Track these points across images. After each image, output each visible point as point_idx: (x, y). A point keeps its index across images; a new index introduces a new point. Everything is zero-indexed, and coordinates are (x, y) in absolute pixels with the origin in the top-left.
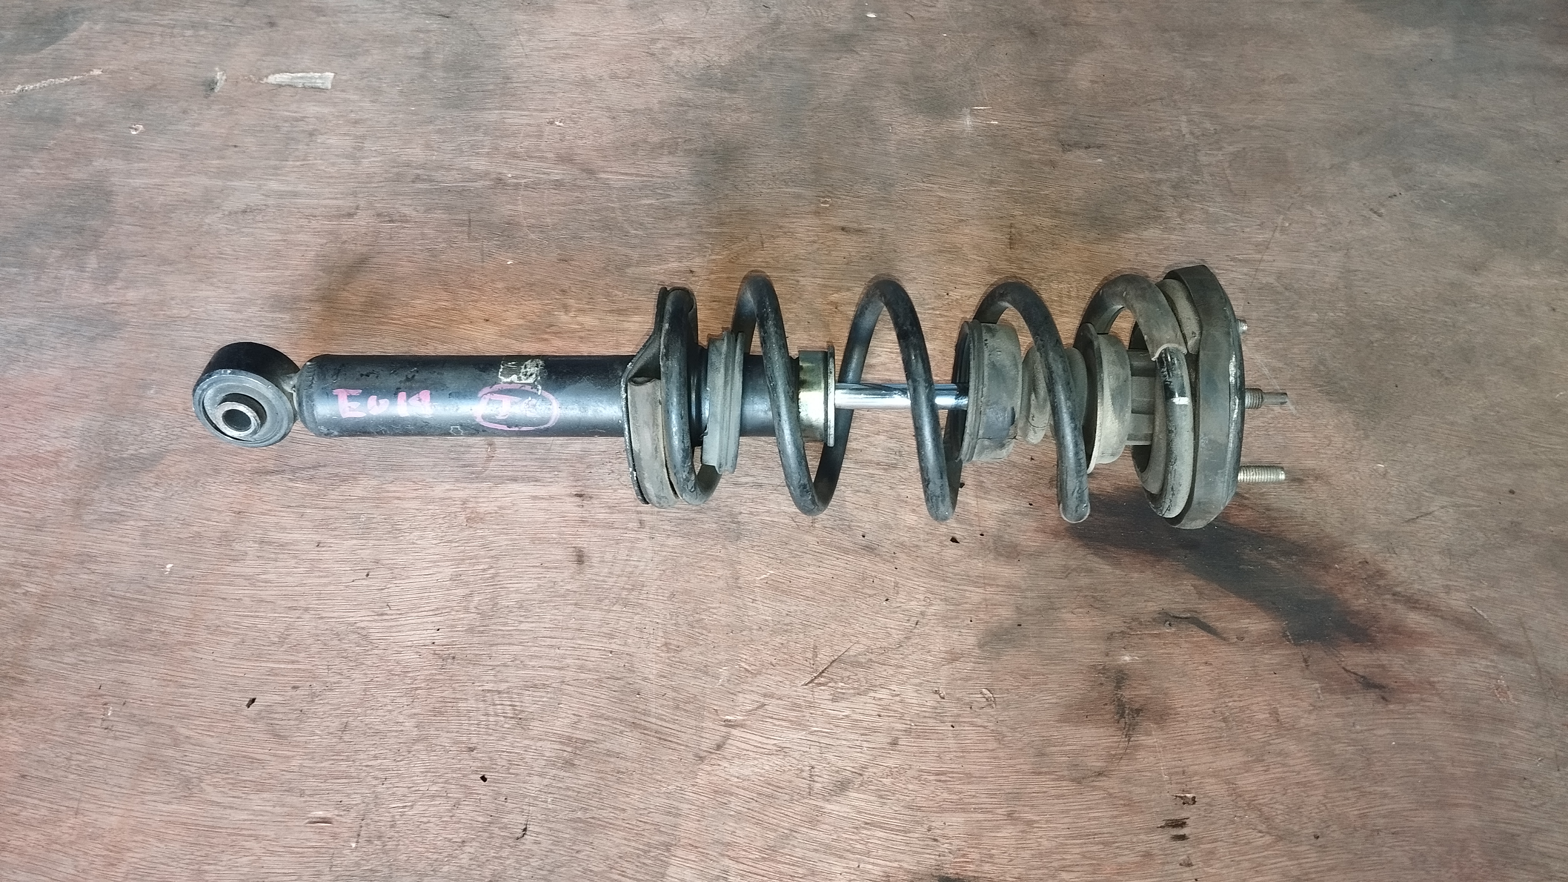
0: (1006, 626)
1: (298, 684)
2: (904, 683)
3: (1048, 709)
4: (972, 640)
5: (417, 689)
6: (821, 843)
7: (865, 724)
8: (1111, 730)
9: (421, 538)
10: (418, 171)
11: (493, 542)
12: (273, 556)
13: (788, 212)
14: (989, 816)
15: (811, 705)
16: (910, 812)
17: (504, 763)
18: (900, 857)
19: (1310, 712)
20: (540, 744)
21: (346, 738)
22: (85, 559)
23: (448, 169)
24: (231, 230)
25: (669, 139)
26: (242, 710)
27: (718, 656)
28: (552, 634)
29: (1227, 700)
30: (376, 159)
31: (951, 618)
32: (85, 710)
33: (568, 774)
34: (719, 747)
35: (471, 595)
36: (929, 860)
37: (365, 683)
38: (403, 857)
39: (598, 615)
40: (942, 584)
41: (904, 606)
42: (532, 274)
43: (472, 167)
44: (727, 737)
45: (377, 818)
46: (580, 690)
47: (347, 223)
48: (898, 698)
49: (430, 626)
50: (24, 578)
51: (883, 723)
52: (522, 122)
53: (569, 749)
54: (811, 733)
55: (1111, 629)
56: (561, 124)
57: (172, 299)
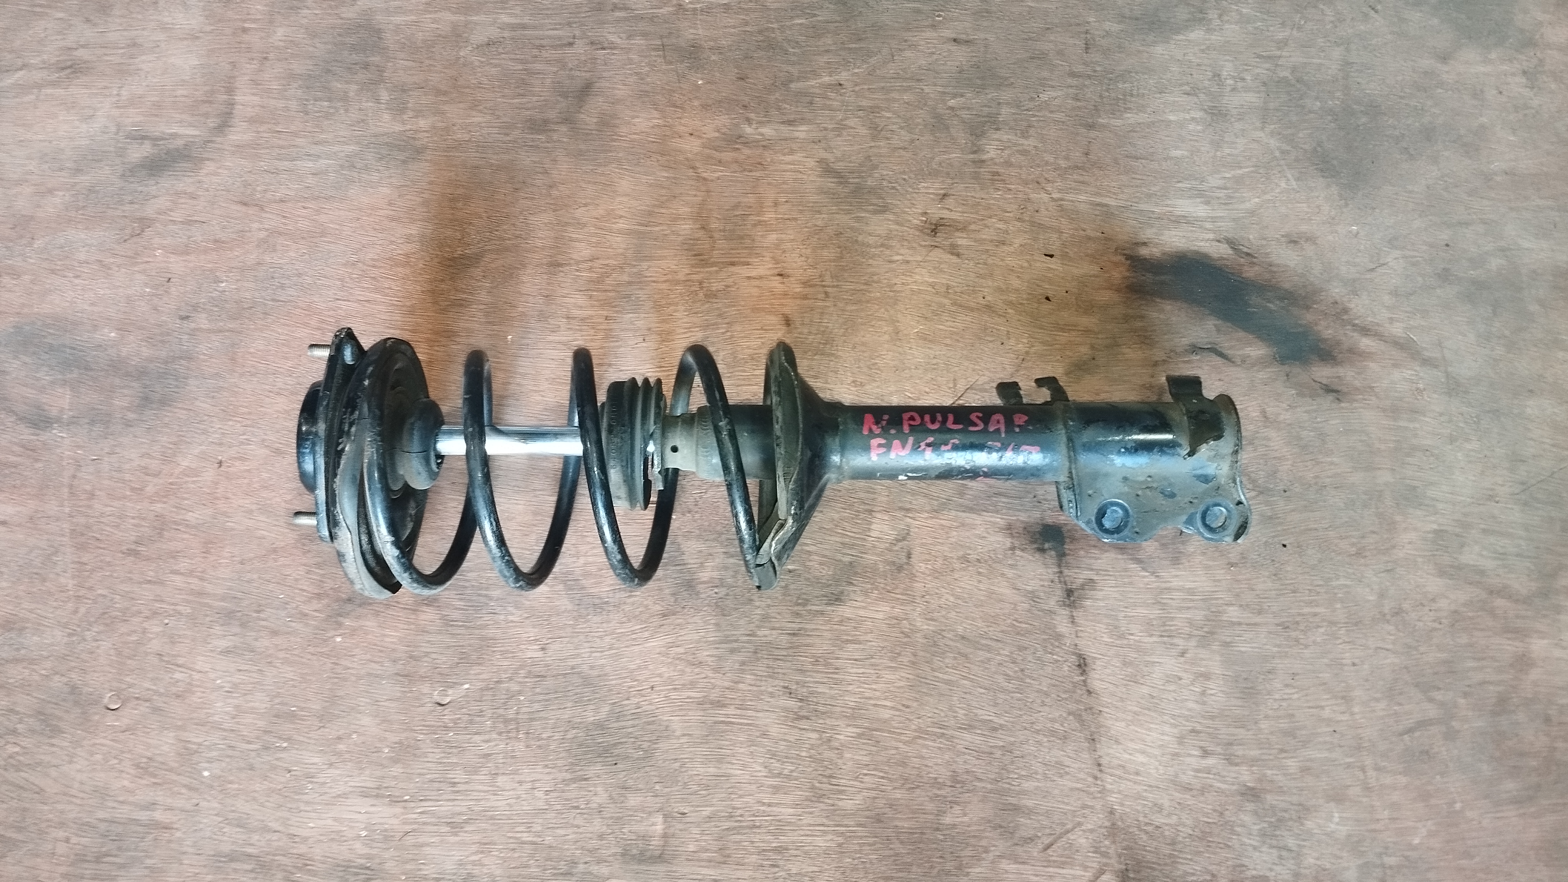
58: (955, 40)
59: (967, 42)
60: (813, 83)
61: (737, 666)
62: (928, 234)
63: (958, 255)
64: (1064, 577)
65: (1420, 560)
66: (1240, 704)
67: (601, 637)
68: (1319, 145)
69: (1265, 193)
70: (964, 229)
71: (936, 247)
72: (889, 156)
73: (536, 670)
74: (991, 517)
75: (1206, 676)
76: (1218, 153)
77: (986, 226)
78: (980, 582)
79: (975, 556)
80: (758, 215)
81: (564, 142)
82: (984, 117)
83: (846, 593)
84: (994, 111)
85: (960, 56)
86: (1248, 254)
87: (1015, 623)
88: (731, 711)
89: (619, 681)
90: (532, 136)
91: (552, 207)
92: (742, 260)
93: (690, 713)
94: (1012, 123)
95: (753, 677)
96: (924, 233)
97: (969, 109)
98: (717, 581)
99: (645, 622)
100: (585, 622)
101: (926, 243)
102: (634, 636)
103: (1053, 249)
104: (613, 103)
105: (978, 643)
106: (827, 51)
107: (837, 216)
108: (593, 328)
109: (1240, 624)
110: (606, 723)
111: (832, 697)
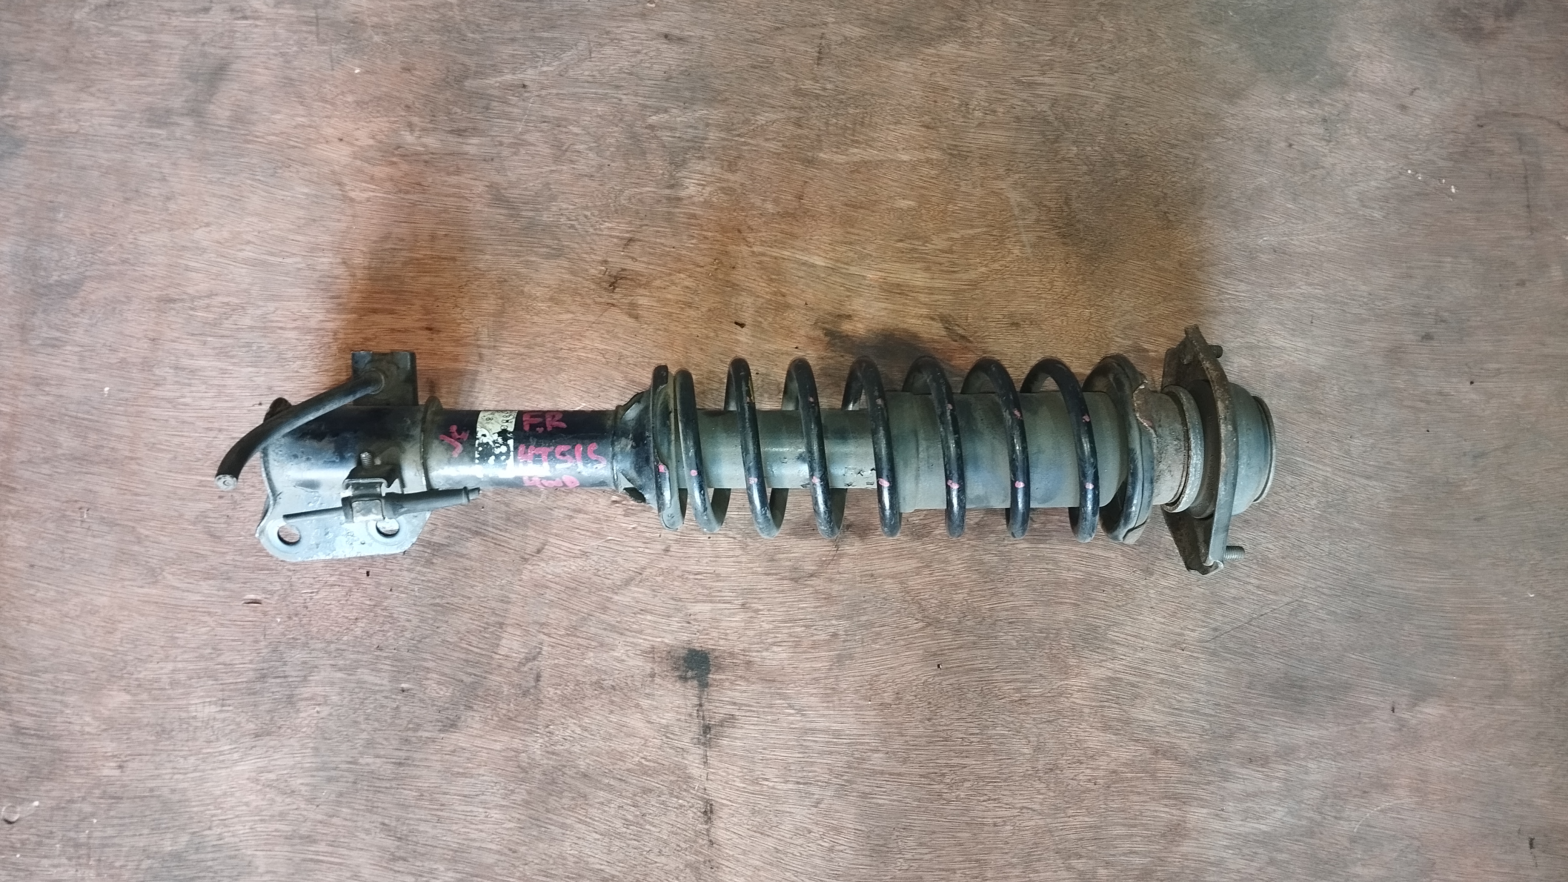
58: (666, 36)
59: (680, 39)
60: (492, 81)
61: (333, 797)
62: (605, 289)
63: (636, 317)
64: (703, 711)
65: (1086, 710)
66: (869, 863)
67: (185, 758)
68: (1066, 203)
69: (994, 261)
70: (647, 285)
71: (613, 305)
72: (572, 185)
73: (111, 790)
74: (634, 637)
75: (838, 830)
76: (950, 206)
77: (674, 284)
78: (611, 712)
79: (611, 683)
80: (410, 250)
81: (187, 141)
82: (687, 141)
83: (463, 718)
84: (700, 133)
85: (671, 55)
86: (963, 337)
87: (643, 761)
88: (322, 847)
89: (202, 809)
90: (150, 131)
91: (168, 225)
92: (387, 306)
93: (277, 848)
94: (720, 151)
95: (349, 811)
96: (601, 287)
97: (672, 129)
98: (320, 700)
99: (236, 742)
100: (167, 739)
101: (602, 300)
102: (221, 758)
103: (747, 317)
104: (250, 92)
105: (600, 782)
106: (513, 40)
107: (503, 258)
108: (205, 383)
109: (882, 773)
110: (185, 854)
111: (434, 837)
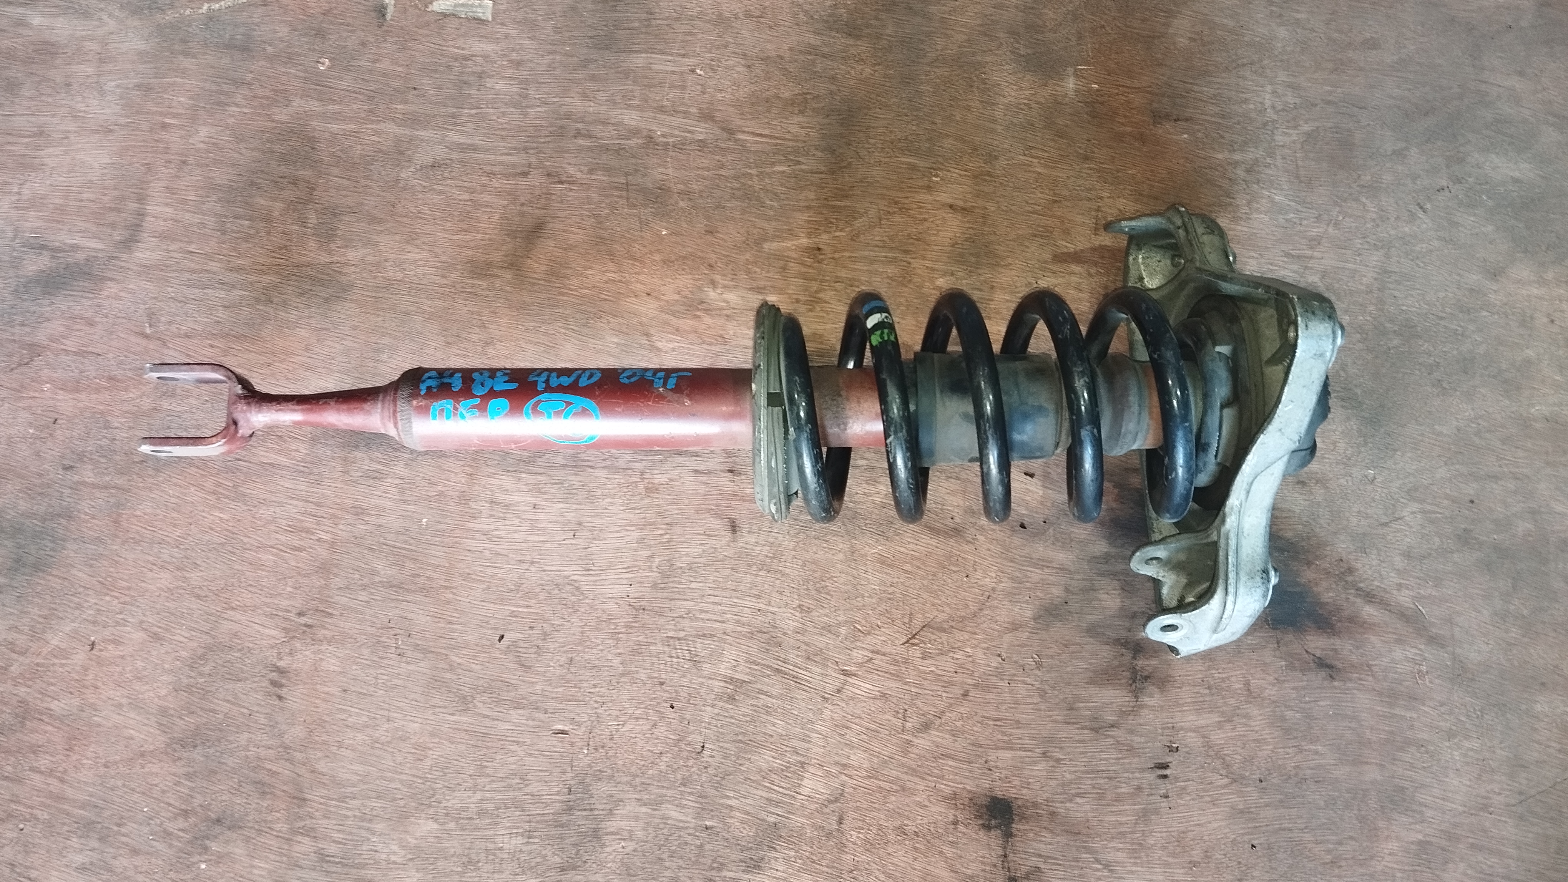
0: (1055, 603)
1: (532, 625)
2: (976, 646)
3: (1081, 673)
4: (1029, 614)
5: (619, 633)
6: (910, 768)
7: (945, 678)
8: (1124, 693)
9: (612, 504)
10: (580, 126)
11: (666, 511)
12: (501, 515)
13: (904, 185)
14: (1030, 754)
15: (906, 661)
16: (974, 748)
17: (685, 695)
18: (966, 781)
19: (1274, 685)
20: (711, 682)
21: (573, 670)
22: (359, 512)
23: (605, 123)
24: (425, 187)
25: (799, 94)
26: (495, 644)
27: (838, 618)
28: (716, 593)
29: (1214, 672)
30: (540, 110)
31: (1015, 594)
32: (382, 639)
33: (730, 706)
34: (839, 691)
35: (652, 556)
36: (986, 784)
37: (581, 627)
38: (621, 762)
39: (749, 578)
40: (1011, 564)
41: (981, 583)
42: (684, 246)
43: (626, 122)
44: (845, 683)
45: (600, 733)
46: (738, 640)
47: (523, 181)
48: (970, 659)
49: (625, 582)
50: (315, 526)
51: (958, 678)
52: (666, 68)
53: (731, 687)
54: (907, 683)
55: (1135, 608)
56: (702, 73)
57: (386, 260)
